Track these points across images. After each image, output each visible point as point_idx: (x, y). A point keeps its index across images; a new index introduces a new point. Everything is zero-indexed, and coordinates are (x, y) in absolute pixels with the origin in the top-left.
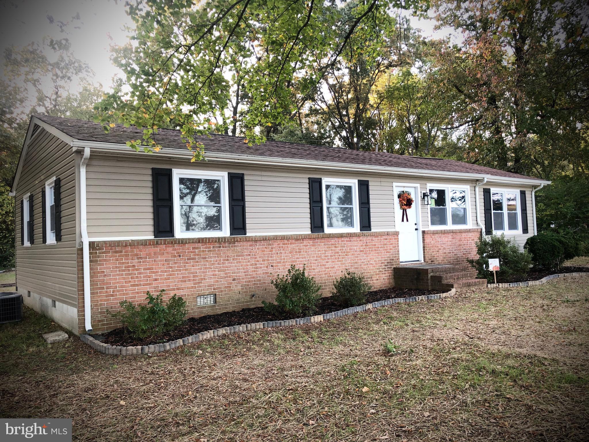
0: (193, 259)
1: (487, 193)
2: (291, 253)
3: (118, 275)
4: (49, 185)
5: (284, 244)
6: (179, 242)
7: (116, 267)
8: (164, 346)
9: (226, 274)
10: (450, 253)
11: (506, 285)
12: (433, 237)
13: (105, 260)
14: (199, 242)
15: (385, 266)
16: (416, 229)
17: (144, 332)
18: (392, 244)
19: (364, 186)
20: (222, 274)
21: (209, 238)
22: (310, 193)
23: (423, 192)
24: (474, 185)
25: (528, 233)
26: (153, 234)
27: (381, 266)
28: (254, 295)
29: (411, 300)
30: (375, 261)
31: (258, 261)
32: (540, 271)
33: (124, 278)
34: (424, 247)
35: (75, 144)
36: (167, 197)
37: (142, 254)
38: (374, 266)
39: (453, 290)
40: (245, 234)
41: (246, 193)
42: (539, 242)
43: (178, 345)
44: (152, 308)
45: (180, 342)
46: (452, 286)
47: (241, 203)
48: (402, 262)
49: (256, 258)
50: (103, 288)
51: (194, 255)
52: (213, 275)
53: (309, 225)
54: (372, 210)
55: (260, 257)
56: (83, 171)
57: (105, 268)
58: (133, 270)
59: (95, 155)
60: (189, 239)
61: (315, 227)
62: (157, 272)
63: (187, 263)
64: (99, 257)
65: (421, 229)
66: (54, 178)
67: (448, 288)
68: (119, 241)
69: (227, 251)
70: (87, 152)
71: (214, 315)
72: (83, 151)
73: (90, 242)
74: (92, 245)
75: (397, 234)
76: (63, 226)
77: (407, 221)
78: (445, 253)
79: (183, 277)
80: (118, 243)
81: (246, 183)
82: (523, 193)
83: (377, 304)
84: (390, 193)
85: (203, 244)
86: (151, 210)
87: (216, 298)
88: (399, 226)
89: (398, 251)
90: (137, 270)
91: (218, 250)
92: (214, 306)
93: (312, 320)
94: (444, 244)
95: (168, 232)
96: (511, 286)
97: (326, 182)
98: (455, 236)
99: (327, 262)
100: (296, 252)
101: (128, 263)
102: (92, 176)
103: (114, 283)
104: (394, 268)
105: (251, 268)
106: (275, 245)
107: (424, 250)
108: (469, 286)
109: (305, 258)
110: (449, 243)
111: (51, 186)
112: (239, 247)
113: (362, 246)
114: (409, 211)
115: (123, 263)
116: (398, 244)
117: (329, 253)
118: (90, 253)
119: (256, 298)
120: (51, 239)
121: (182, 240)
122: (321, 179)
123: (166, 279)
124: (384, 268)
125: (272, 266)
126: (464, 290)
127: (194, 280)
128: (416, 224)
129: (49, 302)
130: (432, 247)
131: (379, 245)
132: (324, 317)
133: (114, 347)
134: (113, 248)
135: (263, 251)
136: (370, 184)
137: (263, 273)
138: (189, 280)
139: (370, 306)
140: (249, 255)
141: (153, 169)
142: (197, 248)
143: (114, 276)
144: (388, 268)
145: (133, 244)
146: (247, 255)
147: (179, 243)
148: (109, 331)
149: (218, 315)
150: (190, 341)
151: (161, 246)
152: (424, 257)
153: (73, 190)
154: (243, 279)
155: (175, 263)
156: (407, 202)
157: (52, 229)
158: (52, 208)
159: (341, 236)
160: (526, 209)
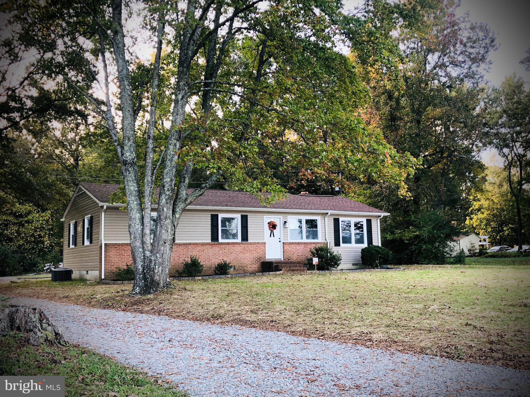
1: (336, 220)
2: (198, 251)
4: (87, 218)
5: (195, 247)
7: (115, 254)
11: (317, 272)
13: (111, 251)
15: (256, 260)
16: (279, 241)
18: (261, 249)
22: (211, 222)
23: (284, 220)
24: (324, 216)
27: (253, 260)
28: (178, 270)
30: (249, 258)
31: (181, 254)
33: (118, 259)
34: (283, 251)
35: (101, 204)
37: (126, 249)
38: (249, 260)
39: (281, 272)
44: (128, 269)
46: (282, 270)
48: (267, 259)
50: (109, 262)
53: (210, 238)
54: (249, 231)
56: (103, 214)
57: (110, 254)
59: (108, 208)
61: (214, 239)
64: (108, 249)
65: (282, 241)
66: (90, 216)
70: (105, 207)
74: (105, 244)
75: (265, 243)
76: (93, 237)
77: (274, 236)
78: (299, 255)
80: (116, 244)
82: (369, 221)
83: (234, 275)
84: (263, 221)
88: (267, 239)
89: (265, 253)
90: (124, 255)
93: (196, 278)
94: (298, 250)
96: (320, 272)
97: (221, 216)
98: (307, 246)
99: (219, 257)
100: (201, 251)
101: (120, 252)
102: (106, 216)
103: (114, 261)
104: (262, 262)
105: (177, 258)
106: (190, 247)
107: (283, 253)
108: (294, 271)
110: (302, 250)
113: (241, 249)
114: (274, 231)
115: (118, 252)
116: (265, 249)
117: (221, 253)
118: (105, 248)
120: (87, 243)
122: (218, 215)
124: (255, 262)
128: (279, 239)
129: (85, 272)
130: (289, 251)
131: (252, 249)
132: (202, 277)
134: (114, 246)
135: (183, 250)
136: (248, 216)
140: (176, 251)
143: (114, 257)
144: (258, 262)
145: (122, 244)
148: (111, 280)
152: (284, 257)
153: (99, 222)
156: (273, 226)
157: (88, 238)
158: (88, 229)
159: (228, 244)
160: (371, 231)
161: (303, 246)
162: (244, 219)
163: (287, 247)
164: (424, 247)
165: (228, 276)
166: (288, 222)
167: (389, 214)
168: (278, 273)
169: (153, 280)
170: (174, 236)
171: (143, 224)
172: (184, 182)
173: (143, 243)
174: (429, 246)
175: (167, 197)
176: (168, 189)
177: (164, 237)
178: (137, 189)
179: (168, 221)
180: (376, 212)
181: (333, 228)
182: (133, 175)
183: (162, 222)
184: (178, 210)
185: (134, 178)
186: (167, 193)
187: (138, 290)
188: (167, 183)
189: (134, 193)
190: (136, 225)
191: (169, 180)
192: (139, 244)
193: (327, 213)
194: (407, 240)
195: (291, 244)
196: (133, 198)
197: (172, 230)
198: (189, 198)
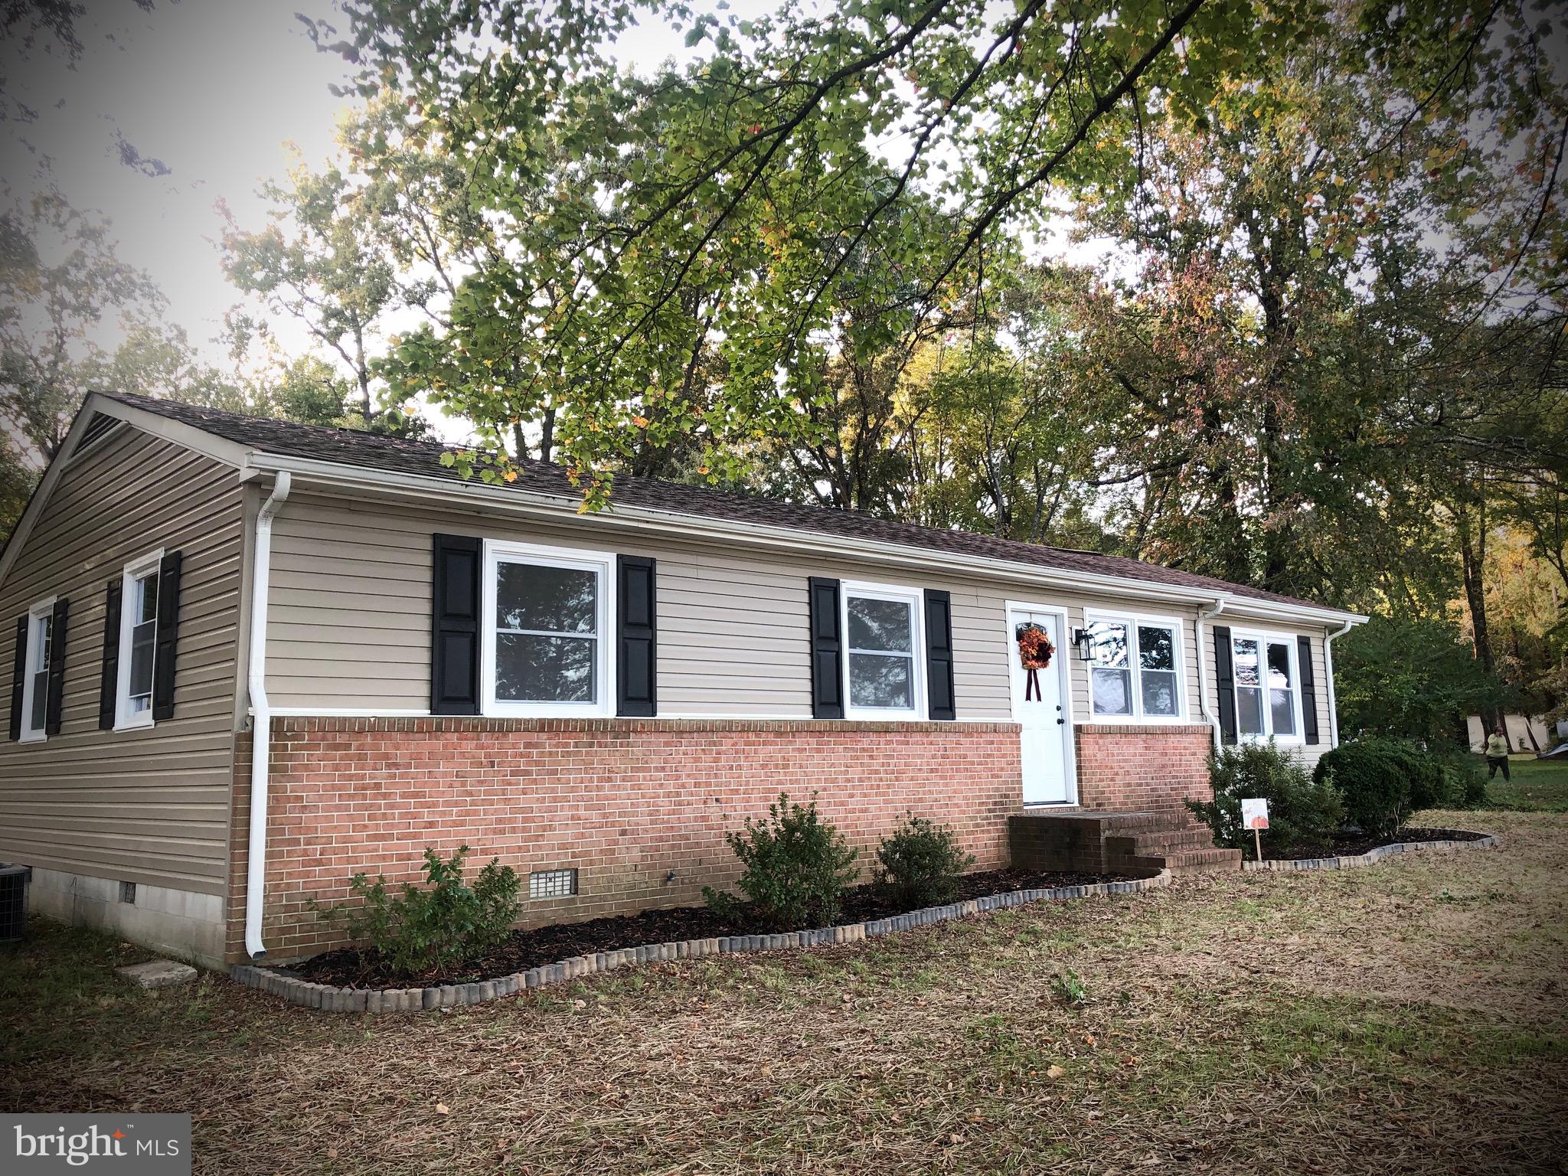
0: (527, 773)
1: (1221, 637)
2: (763, 766)
3: (338, 808)
4: (134, 572)
5: (747, 744)
6: (493, 727)
7: (334, 788)
8: (482, 990)
9: (605, 816)
10: (1141, 785)
11: (1287, 865)
12: (1101, 741)
13: (307, 768)
14: (542, 730)
15: (990, 811)
16: (1060, 722)
17: (417, 955)
18: (1004, 756)
19: (938, 606)
20: (595, 816)
21: (567, 721)
22: (810, 617)
23: (1075, 628)
24: (1194, 617)
25: (1317, 742)
26: (426, 703)
27: (979, 812)
28: (672, 875)
29: (1068, 895)
30: (965, 798)
31: (683, 786)
32: (1353, 837)
33: (351, 818)
34: (1079, 768)
35: (257, 460)
36: (467, 610)
37: (401, 755)
38: (963, 812)
39: (1166, 873)
40: (654, 714)
41: (660, 609)
42: (1349, 764)
43: (513, 988)
45: (519, 980)
46: (1162, 863)
47: (647, 634)
48: (1027, 804)
49: (678, 778)
50: (297, 842)
51: (528, 763)
52: (573, 818)
53: (807, 699)
54: (956, 668)
55: (689, 776)
56: (264, 531)
57: (304, 788)
58: (375, 797)
59: (305, 495)
60: (518, 721)
61: (821, 704)
62: (435, 805)
63: (510, 784)
64: (291, 758)
65: (1072, 721)
66: (159, 554)
67: (1153, 867)
68: (345, 719)
69: (608, 756)
70: (284, 484)
71: (571, 925)
72: (272, 482)
73: (272, 718)
75: (1016, 730)
76: (183, 678)
77: (1039, 698)
78: (1129, 785)
79: (499, 821)
81: (660, 582)
82: (1304, 643)
83: (990, 903)
84: (999, 625)
85: (552, 735)
86: (425, 640)
87: (576, 880)
88: (1021, 711)
89: (1020, 775)
90: (385, 796)
91: (587, 753)
92: (572, 901)
93: (840, 937)
94: (1125, 761)
95: (464, 699)
96: (1300, 867)
97: (848, 589)
98: (1151, 742)
99: (852, 796)
100: (776, 766)
101: (363, 777)
102: (287, 546)
103: (324, 830)
104: (1010, 818)
105: (665, 805)
106: (727, 745)
107: (1079, 774)
108: (1201, 864)
109: (797, 781)
110: (1138, 760)
111: (139, 576)
112: (638, 747)
113: (934, 757)
114: (1042, 673)
115: (350, 777)
116: (1019, 756)
117: (855, 773)
118: (272, 748)
119: (675, 883)
120: (134, 715)
121: (502, 721)
122: (837, 582)
123: (455, 824)
124: (987, 818)
125: (717, 800)
126: (1191, 874)
127: (524, 830)
128: (1059, 708)
129: (110, 889)
130: (1099, 767)
131: (973, 756)
132: (866, 929)
133: (347, 990)
134: (329, 735)
135: (697, 760)
136: (953, 600)
137: (696, 819)
138: (514, 830)
139: (971, 907)
140: (663, 769)
141: (435, 537)
142: (536, 746)
143: (326, 809)
144: (995, 817)
145: (378, 728)
146: (657, 769)
147: (492, 731)
148: (307, 958)
149: (582, 925)
150: (544, 980)
151: (448, 735)
152: (1080, 793)
153: (236, 583)
154: (646, 831)
155: (481, 782)
156: (1036, 648)
157: (138, 687)
158: (140, 633)
159: (885, 729)
160: (1312, 683)
195: (1100, 732)
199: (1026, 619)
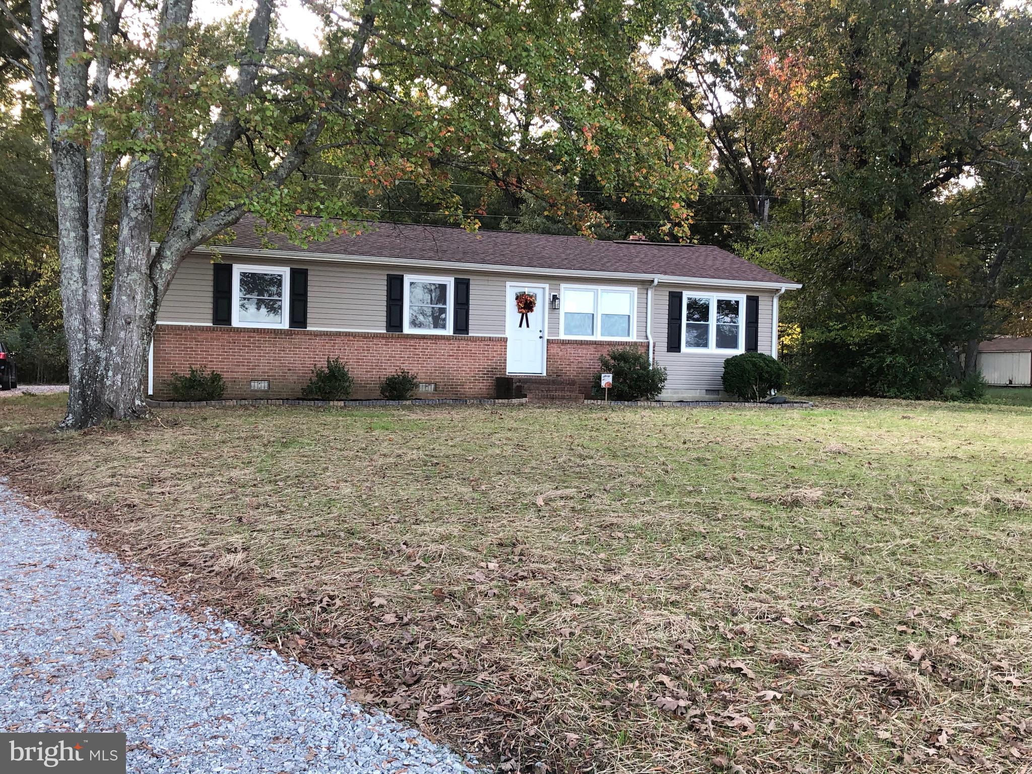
0: (249, 346)
1: (674, 297)
2: (357, 350)
3: (178, 354)
5: (348, 341)
7: (176, 347)
9: (281, 363)
12: (562, 347)
13: (168, 341)
14: (255, 332)
15: (485, 374)
16: (540, 337)
18: (496, 351)
20: (277, 363)
22: (387, 291)
23: (553, 294)
24: (641, 287)
26: (211, 321)
27: (478, 374)
30: (469, 368)
33: (183, 357)
34: (547, 358)
36: (227, 290)
37: (200, 338)
38: (468, 374)
39: (524, 400)
40: (305, 328)
41: (309, 289)
44: (191, 379)
46: (526, 396)
47: (303, 298)
48: (509, 373)
49: (315, 352)
50: (164, 363)
51: (249, 343)
52: (268, 363)
53: (384, 324)
54: (471, 312)
55: (320, 351)
58: (191, 351)
60: (245, 328)
61: (392, 326)
63: (242, 350)
64: (162, 337)
65: (546, 337)
68: (181, 326)
69: (285, 342)
70: (153, 251)
74: (157, 327)
75: (505, 340)
77: (528, 326)
79: (237, 362)
81: (309, 278)
82: (753, 298)
84: (501, 293)
85: (258, 334)
86: (211, 300)
87: (269, 385)
88: (513, 331)
89: (505, 360)
90: (194, 351)
91: (274, 341)
92: (267, 391)
94: (580, 357)
95: (226, 320)
97: (409, 279)
101: (187, 345)
103: (174, 361)
104: (497, 378)
105: (308, 361)
106: (338, 340)
107: (548, 361)
108: (553, 398)
110: (591, 357)
112: (297, 339)
113: (452, 350)
115: (182, 344)
116: (505, 351)
117: (405, 354)
121: (240, 328)
122: (402, 276)
123: (221, 362)
124: (483, 377)
127: (248, 366)
128: (539, 331)
130: (559, 359)
131: (476, 350)
132: (344, 403)
134: (175, 331)
135: (324, 345)
136: (471, 282)
138: (245, 366)
140: (308, 348)
141: (215, 265)
142: (252, 337)
143: (174, 354)
144: (488, 377)
145: (192, 329)
146: (305, 348)
147: (236, 331)
150: (213, 404)
151: (218, 332)
152: (548, 370)
154: (299, 370)
155: (230, 349)
156: (526, 304)
159: (423, 337)
160: (756, 322)
161: (592, 349)
162: (463, 288)
163: (555, 350)
164: (888, 361)
165: (404, 402)
166: (562, 298)
167: (800, 286)
168: (515, 401)
169: (97, 400)
170: (155, 309)
171: (85, 282)
172: (190, 192)
173: (85, 321)
174: (901, 359)
175: (132, 224)
176: (135, 205)
177: (126, 309)
178: (78, 204)
179: (135, 275)
180: (770, 281)
181: (667, 312)
182: (70, 174)
183: (120, 278)
184: (169, 253)
185: (72, 181)
186: (134, 215)
187: (70, 420)
188: (134, 193)
189: (71, 213)
190: (71, 282)
191: (138, 185)
192: (77, 323)
193: (653, 281)
194: (855, 344)
195: (564, 343)
196: (68, 223)
197: (147, 296)
198: (199, 228)
199: (522, 290)
